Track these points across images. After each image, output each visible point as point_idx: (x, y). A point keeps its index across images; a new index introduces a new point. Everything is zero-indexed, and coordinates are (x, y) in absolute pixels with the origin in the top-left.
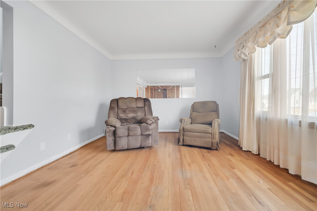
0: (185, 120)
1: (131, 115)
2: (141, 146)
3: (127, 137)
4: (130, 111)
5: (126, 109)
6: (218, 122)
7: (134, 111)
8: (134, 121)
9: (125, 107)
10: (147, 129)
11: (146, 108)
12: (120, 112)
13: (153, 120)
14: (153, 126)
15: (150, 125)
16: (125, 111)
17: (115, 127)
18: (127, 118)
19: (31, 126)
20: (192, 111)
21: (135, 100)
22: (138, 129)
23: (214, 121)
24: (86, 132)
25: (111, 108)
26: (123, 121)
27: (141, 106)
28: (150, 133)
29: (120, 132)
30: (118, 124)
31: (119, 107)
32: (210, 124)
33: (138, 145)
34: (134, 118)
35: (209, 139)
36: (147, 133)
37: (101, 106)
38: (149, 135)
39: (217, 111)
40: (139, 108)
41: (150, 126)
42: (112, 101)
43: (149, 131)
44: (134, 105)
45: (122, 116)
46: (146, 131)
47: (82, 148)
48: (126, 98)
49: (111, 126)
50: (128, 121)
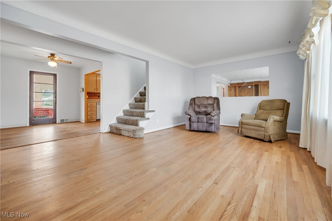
0: (245, 116)
1: (203, 109)
2: (206, 130)
3: (197, 123)
4: (202, 106)
5: (200, 105)
6: (273, 119)
7: (206, 107)
8: (205, 114)
9: (200, 104)
10: (211, 119)
11: (215, 105)
12: (196, 107)
13: (216, 114)
14: (216, 117)
15: (213, 116)
16: (199, 107)
17: (190, 116)
18: (200, 111)
19: (154, 111)
20: (259, 108)
21: (206, 99)
22: (204, 118)
23: (269, 118)
24: (177, 119)
25: (191, 104)
26: (198, 113)
27: (211, 103)
28: (213, 122)
29: (193, 119)
30: (193, 114)
31: (195, 104)
32: (266, 120)
33: (204, 129)
34: (205, 112)
35: (262, 133)
36: (211, 122)
37: (186, 103)
38: (212, 123)
39: (284, 109)
40: (210, 105)
41: (213, 118)
42: (192, 99)
43: (212, 121)
44: (205, 102)
45: (197, 109)
46: (210, 121)
47: (174, 127)
48: (200, 97)
49: (188, 115)
50: (201, 113)
